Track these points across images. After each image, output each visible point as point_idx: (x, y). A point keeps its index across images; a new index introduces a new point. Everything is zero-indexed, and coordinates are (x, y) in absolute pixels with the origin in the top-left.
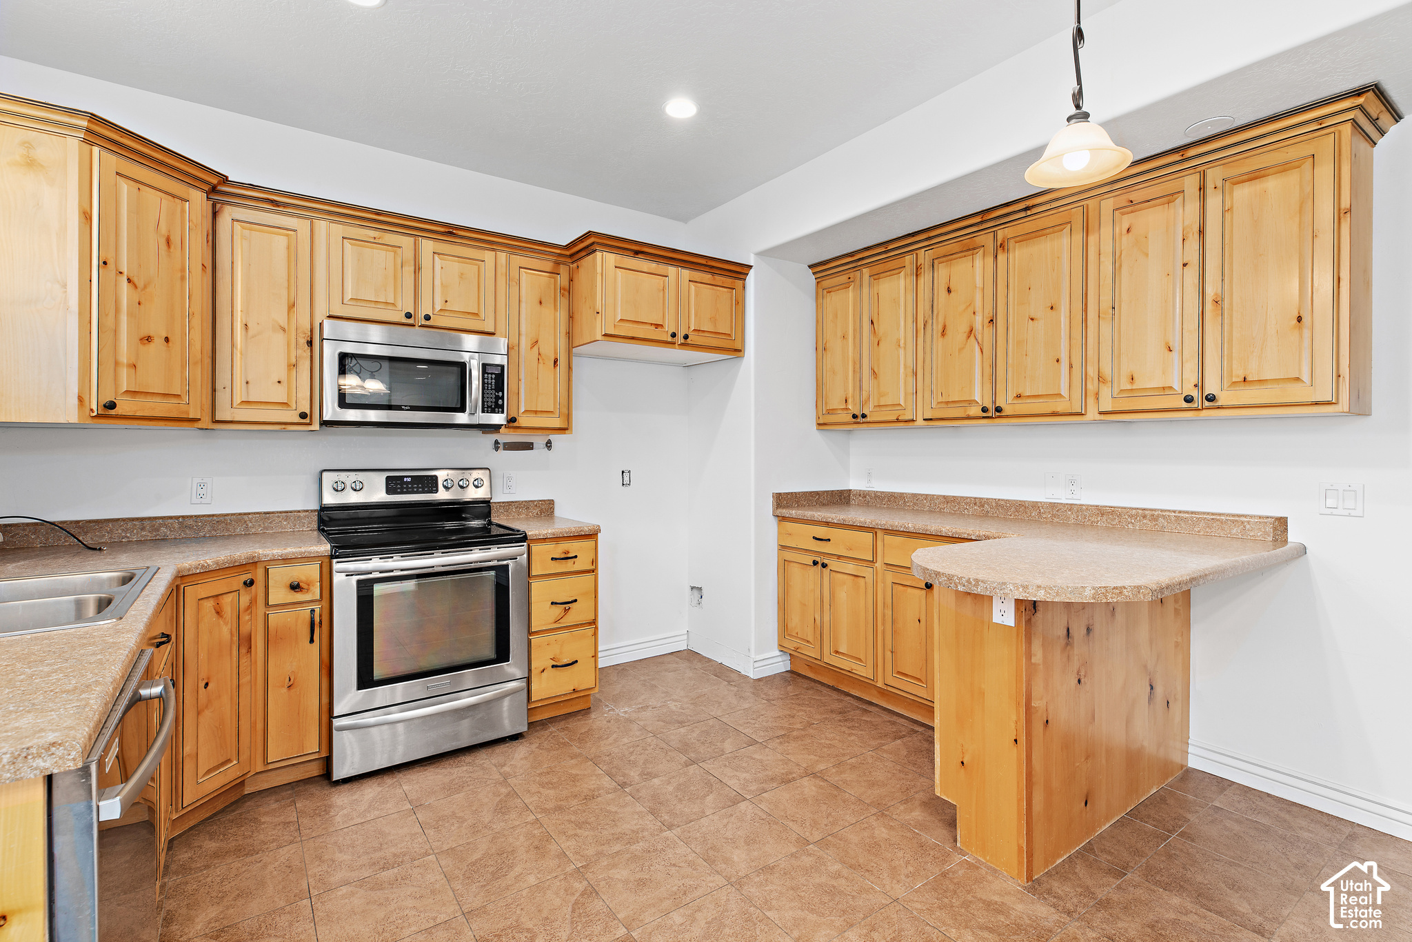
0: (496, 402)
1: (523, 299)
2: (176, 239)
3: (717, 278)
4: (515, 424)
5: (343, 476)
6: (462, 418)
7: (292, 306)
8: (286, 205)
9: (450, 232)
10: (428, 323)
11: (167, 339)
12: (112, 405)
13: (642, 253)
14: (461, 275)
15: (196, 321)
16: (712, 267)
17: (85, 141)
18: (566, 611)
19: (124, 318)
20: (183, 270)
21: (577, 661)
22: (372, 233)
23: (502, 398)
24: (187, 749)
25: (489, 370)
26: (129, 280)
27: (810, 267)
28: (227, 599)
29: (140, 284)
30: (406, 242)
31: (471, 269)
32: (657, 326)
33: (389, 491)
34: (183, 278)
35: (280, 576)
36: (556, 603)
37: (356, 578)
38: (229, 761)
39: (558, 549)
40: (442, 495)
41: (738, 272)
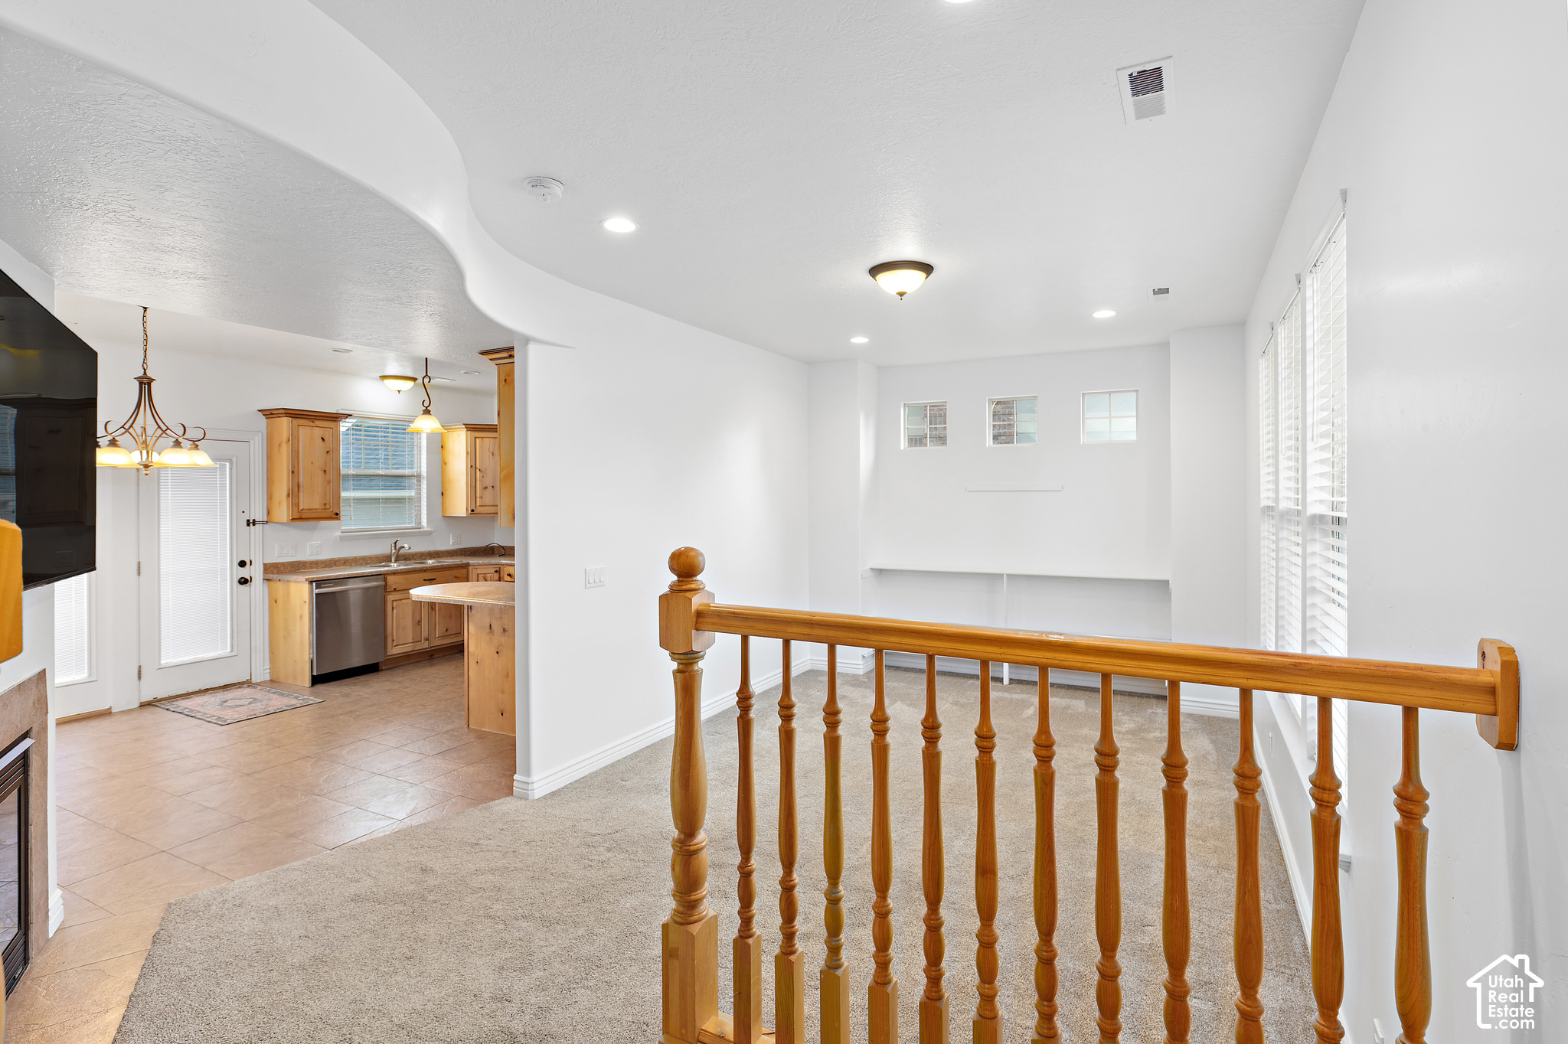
11: (493, 487)
12: (473, 510)
17: (468, 430)
19: (479, 482)
26: (480, 470)
29: (483, 471)
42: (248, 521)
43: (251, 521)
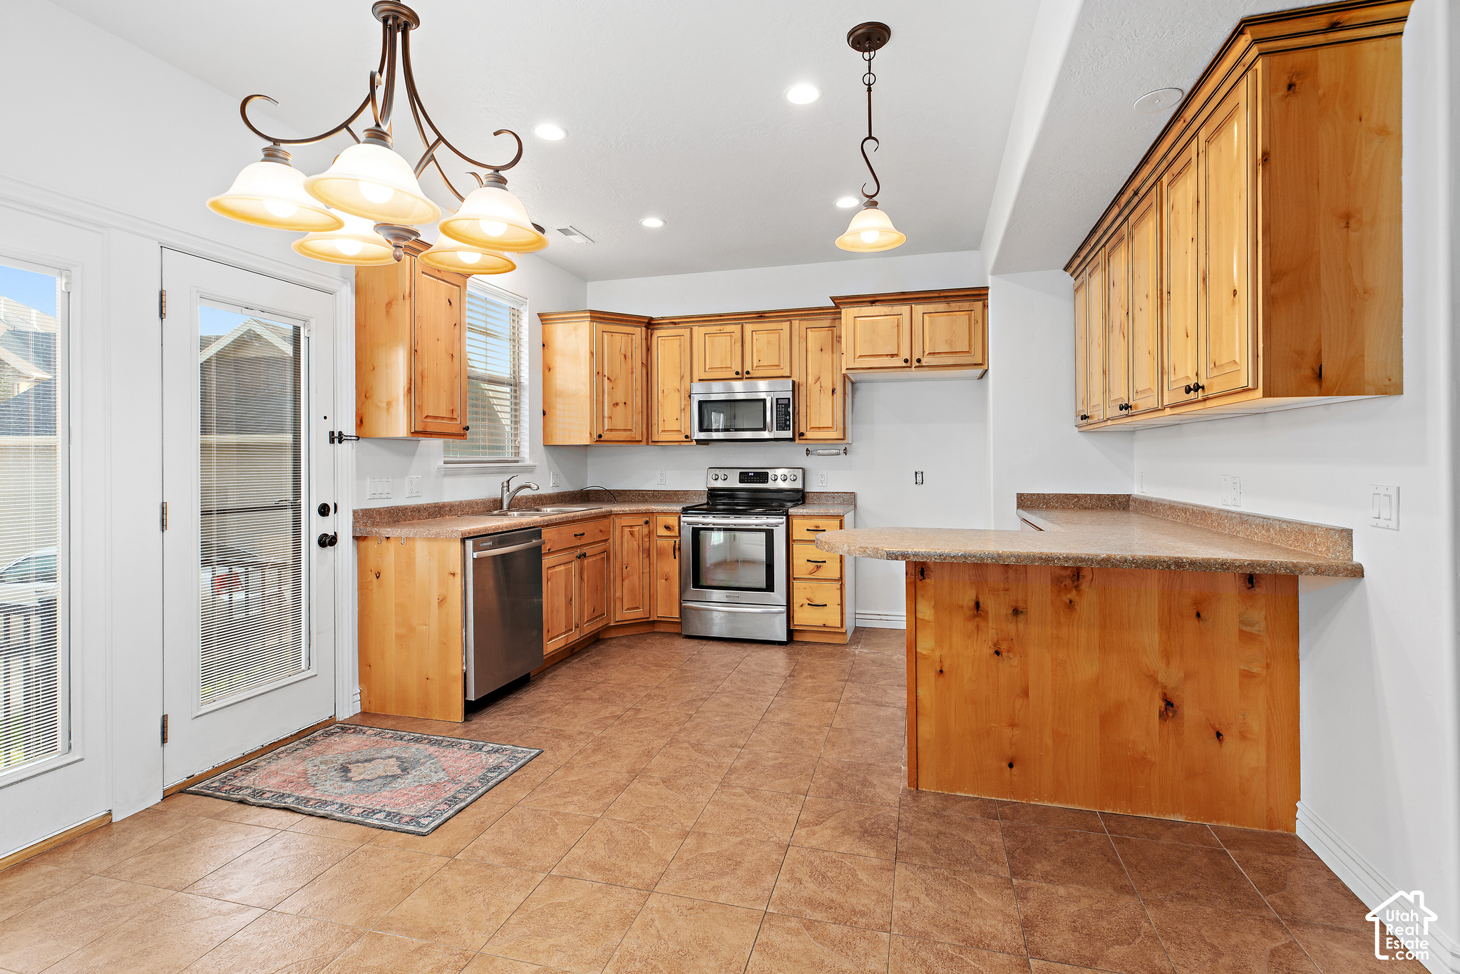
0: (785, 423)
1: (809, 349)
2: (629, 355)
3: (952, 304)
4: (804, 437)
5: (717, 471)
6: (766, 435)
7: (682, 377)
8: (679, 323)
9: (761, 316)
10: (749, 376)
11: (625, 403)
12: (600, 436)
13: (877, 301)
14: (769, 342)
15: (639, 393)
16: (946, 297)
17: (591, 321)
18: (818, 567)
19: (606, 396)
20: (632, 368)
21: (826, 605)
22: (718, 328)
23: (789, 420)
24: (618, 594)
25: (780, 402)
26: (608, 379)
27: (1066, 269)
28: (636, 529)
29: (613, 380)
30: (736, 329)
31: (774, 337)
32: (892, 356)
33: (741, 481)
34: (632, 373)
35: (662, 520)
36: (811, 561)
37: (691, 526)
38: (638, 608)
39: (812, 523)
40: (770, 485)
41: (979, 295)
42: (332, 433)
43: (336, 434)
